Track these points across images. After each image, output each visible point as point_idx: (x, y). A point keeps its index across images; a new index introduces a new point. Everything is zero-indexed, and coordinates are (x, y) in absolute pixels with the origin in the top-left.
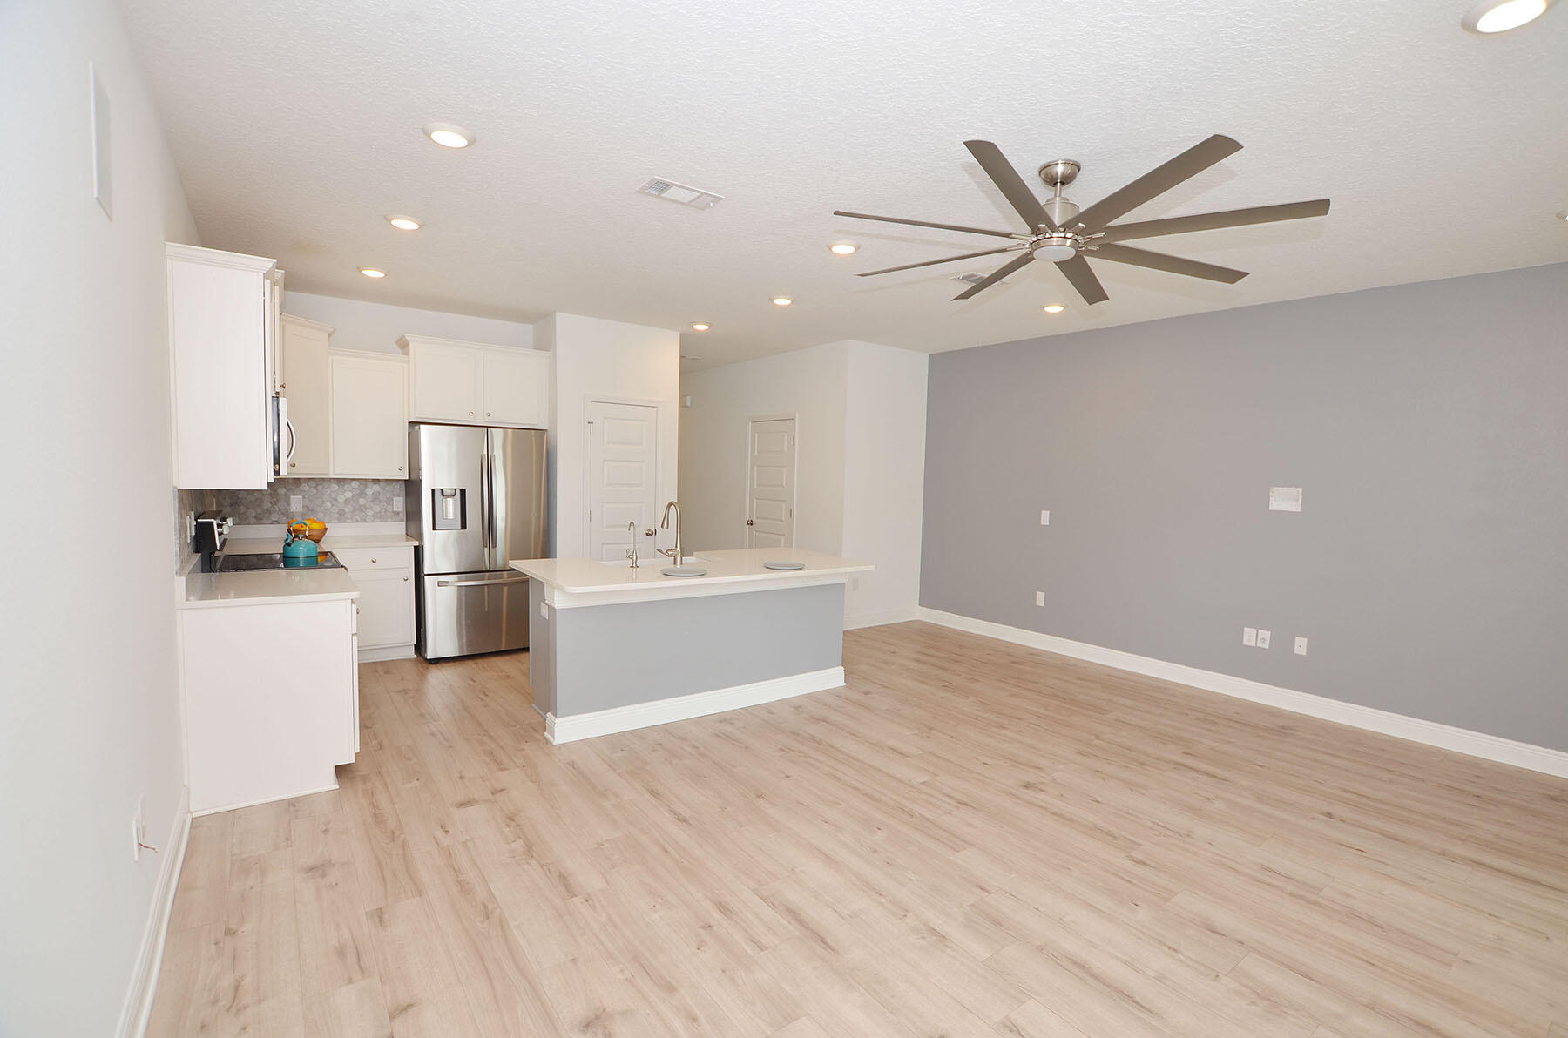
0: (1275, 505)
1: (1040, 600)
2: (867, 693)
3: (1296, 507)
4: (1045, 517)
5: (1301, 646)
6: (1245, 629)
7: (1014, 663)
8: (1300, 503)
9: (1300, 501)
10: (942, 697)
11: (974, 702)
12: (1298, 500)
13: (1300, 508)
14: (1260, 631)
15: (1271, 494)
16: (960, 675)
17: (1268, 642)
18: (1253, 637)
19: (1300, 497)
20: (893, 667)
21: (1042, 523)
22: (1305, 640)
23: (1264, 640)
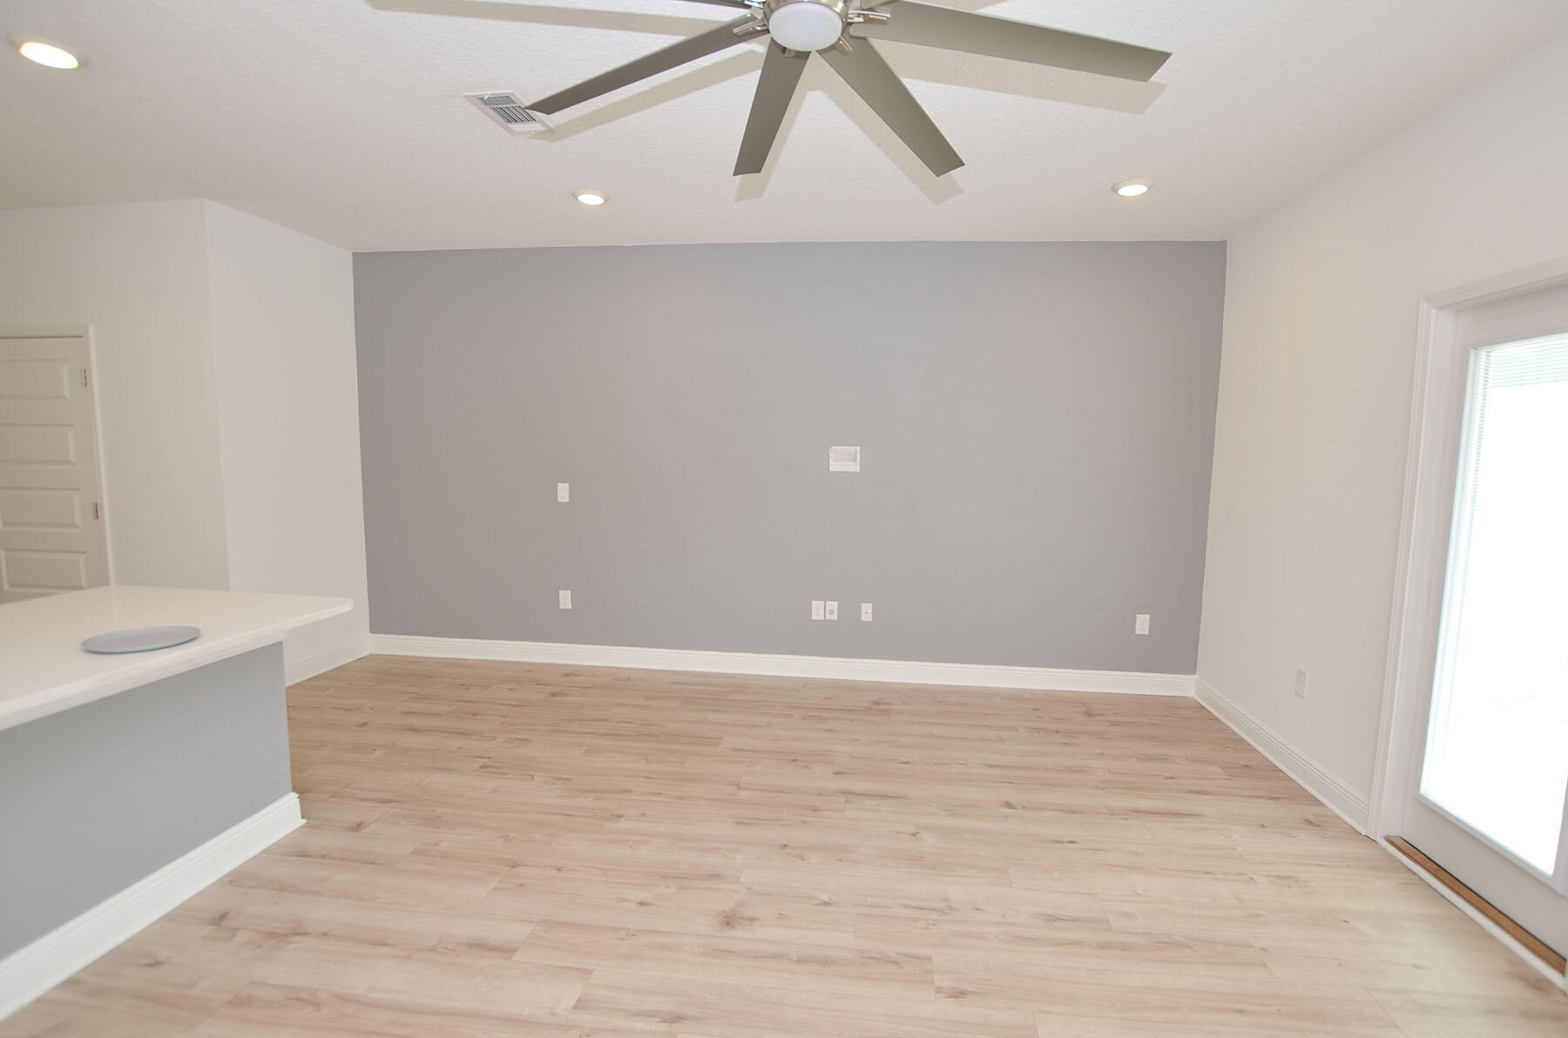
0: (835, 466)
1: (565, 599)
2: (358, 827)
3: (854, 467)
4: (563, 492)
5: (867, 612)
6: (813, 602)
7: (554, 695)
8: (858, 464)
9: (858, 461)
10: (494, 791)
11: (546, 782)
12: (856, 461)
13: (858, 468)
14: (828, 602)
15: (830, 454)
16: (494, 739)
17: (836, 612)
18: (823, 610)
19: (859, 456)
20: (377, 754)
21: (560, 500)
22: (870, 605)
23: (832, 612)
